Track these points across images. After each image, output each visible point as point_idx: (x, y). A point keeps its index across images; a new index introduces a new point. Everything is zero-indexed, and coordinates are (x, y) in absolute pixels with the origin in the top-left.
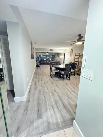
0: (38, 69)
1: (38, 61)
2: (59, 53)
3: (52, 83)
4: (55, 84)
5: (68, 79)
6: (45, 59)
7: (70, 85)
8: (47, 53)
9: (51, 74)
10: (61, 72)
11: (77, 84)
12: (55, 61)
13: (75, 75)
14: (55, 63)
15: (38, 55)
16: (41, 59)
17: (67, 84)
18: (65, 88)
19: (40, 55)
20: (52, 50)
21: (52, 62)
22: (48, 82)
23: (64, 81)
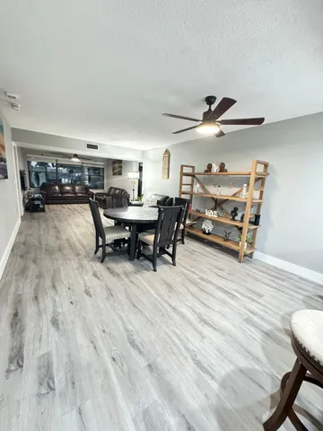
0: (35, 223)
1: (32, 186)
2: (120, 161)
3: (110, 293)
4: (121, 297)
5: (166, 262)
6: (64, 181)
7: (182, 290)
8: (76, 156)
9: (98, 246)
10: (140, 236)
11: (201, 279)
12: (106, 190)
13: (185, 240)
14: (108, 195)
15: (34, 164)
16: (47, 179)
17: (169, 286)
18: (169, 309)
19: (43, 164)
20: (95, 147)
21: (95, 191)
22: (87, 293)
23: (155, 270)
